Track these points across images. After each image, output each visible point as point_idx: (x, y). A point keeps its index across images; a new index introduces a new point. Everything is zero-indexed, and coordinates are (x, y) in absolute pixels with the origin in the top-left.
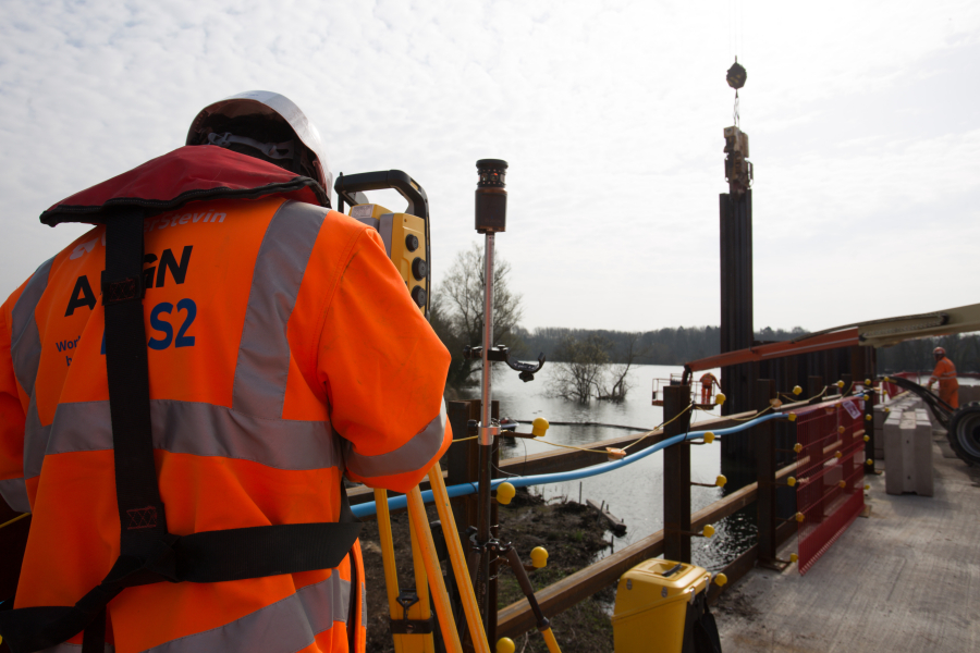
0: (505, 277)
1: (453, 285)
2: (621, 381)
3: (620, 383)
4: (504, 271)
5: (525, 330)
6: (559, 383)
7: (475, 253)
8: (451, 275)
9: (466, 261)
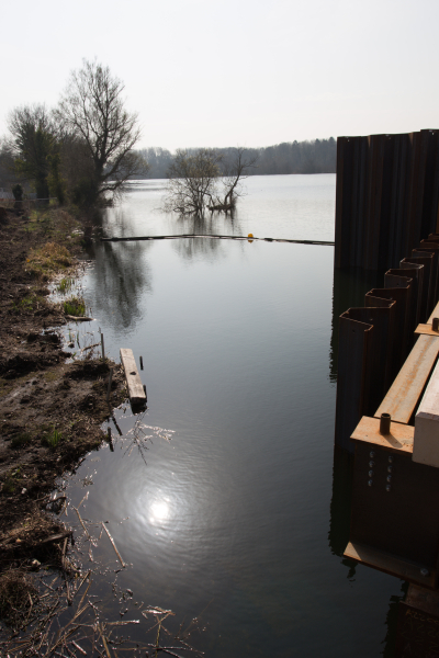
0: (121, 96)
1: (70, 107)
2: (231, 191)
3: (230, 193)
4: (119, 89)
5: (168, 152)
6: (176, 197)
7: (86, 71)
8: (66, 96)
9: (80, 81)
